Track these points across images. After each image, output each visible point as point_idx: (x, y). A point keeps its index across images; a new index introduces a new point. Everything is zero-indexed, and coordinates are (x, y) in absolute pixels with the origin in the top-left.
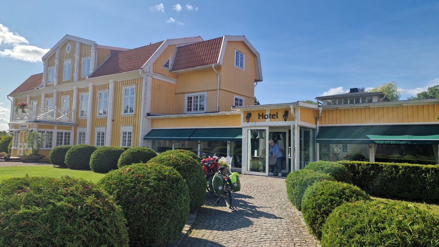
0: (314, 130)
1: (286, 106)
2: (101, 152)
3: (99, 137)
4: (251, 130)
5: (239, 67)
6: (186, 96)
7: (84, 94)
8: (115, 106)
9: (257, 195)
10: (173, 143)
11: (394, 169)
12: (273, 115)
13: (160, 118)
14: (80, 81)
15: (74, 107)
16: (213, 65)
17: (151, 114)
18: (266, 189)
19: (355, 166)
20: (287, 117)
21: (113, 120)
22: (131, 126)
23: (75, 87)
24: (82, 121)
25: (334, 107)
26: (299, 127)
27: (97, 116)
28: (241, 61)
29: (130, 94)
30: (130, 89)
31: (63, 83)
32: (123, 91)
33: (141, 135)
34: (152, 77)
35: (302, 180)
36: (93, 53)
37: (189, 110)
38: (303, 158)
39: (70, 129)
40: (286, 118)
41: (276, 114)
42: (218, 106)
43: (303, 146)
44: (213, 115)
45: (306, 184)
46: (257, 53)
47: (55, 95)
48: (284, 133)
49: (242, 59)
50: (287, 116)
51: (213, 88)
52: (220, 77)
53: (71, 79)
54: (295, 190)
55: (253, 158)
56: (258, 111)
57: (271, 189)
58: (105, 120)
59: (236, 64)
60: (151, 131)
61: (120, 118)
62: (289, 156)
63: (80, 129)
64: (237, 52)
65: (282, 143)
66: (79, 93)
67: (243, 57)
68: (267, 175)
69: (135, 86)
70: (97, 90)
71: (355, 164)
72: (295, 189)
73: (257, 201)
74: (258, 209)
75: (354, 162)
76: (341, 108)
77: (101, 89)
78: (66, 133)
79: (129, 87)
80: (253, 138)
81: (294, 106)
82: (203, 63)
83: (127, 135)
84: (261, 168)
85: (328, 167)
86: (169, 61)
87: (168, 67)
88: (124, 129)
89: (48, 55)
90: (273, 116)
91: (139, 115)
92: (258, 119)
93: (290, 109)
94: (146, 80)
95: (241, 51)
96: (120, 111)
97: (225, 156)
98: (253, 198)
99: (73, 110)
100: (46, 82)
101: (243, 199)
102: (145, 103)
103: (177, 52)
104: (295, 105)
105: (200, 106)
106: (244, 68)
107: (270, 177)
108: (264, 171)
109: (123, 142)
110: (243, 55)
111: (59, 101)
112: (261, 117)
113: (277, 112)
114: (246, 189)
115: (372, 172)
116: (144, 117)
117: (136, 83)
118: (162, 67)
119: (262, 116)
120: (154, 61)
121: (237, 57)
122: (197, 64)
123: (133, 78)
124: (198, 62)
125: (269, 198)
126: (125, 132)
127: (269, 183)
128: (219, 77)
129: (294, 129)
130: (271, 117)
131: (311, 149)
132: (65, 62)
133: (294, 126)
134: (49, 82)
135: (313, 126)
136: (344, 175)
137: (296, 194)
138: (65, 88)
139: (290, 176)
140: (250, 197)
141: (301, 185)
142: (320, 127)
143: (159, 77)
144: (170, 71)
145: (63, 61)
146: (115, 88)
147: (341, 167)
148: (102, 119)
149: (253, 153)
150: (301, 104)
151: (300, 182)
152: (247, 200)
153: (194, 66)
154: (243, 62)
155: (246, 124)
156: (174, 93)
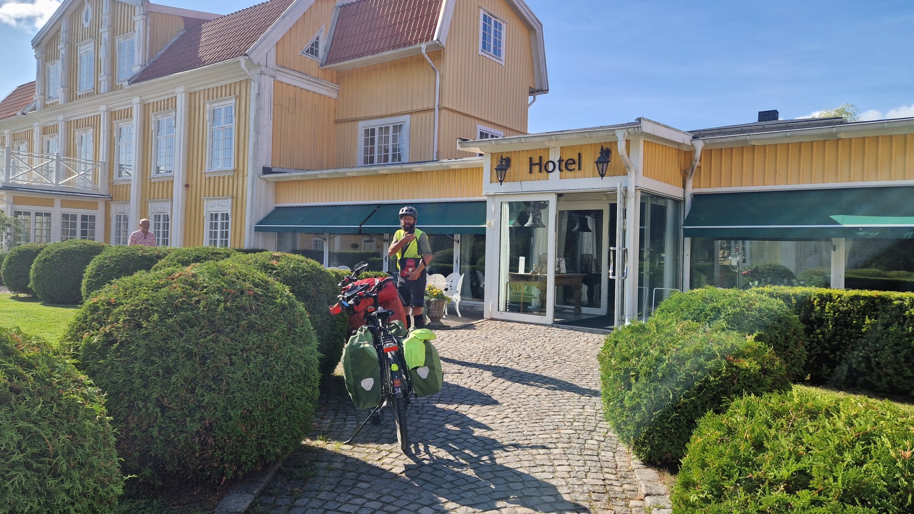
0: (677, 202)
1: (605, 133)
2: (107, 261)
3: (157, 226)
4: (511, 204)
5: (490, 56)
6: (362, 126)
7: (123, 124)
9: (510, 389)
10: (325, 239)
12: (569, 162)
13: (292, 179)
14: (114, 92)
15: (103, 157)
16: (424, 46)
17: (274, 170)
19: (811, 303)
20: (605, 165)
21: (187, 186)
22: (227, 199)
23: (103, 108)
24: (121, 188)
25: (735, 139)
26: (639, 194)
27: (152, 176)
28: (495, 40)
29: (222, 120)
30: (223, 108)
31: (78, 98)
32: (208, 115)
33: (248, 223)
34: (274, 77)
35: (659, 360)
36: (139, 25)
37: (369, 161)
38: (646, 278)
39: (94, 206)
40: (605, 168)
41: (576, 159)
42: (436, 149)
44: (420, 170)
45: (672, 376)
46: (535, 20)
47: (61, 127)
48: (598, 214)
49: (498, 34)
50: (608, 162)
51: (426, 107)
52: (442, 77)
53: (94, 88)
54: (630, 393)
55: (514, 277)
56: (527, 151)
57: (556, 366)
58: (170, 184)
59: (484, 47)
60: (273, 211)
61: (203, 180)
62: (611, 271)
63: (118, 208)
64: (485, 16)
65: (591, 238)
66: (114, 121)
67: (500, 29)
68: (550, 321)
69: (233, 101)
70: (151, 113)
71: (810, 297)
72: (634, 390)
73: (503, 415)
74: (502, 458)
75: (808, 289)
76: (755, 143)
77: (159, 111)
78: (84, 218)
79: (222, 103)
80: (518, 225)
81: (627, 134)
82: (398, 41)
83: (219, 221)
84: (535, 302)
85: (735, 307)
86: (318, 39)
87: (317, 55)
88: (212, 206)
89: (43, 34)
90: (569, 165)
91: (246, 172)
92: (528, 174)
93: (616, 143)
94: (260, 85)
95: (496, 14)
96: (202, 163)
97: (446, 272)
98: (495, 403)
99: (100, 164)
100: (42, 97)
101: (463, 409)
102: (257, 143)
103: (339, 18)
104: (630, 130)
105: (394, 150)
106: (503, 57)
107: (558, 327)
108: (542, 309)
109: (211, 237)
110: (500, 25)
111: (72, 141)
112: (536, 168)
113: (579, 154)
115: (868, 321)
116: (256, 176)
117: (237, 93)
118: (301, 53)
119: (540, 164)
120: (279, 37)
121: (485, 28)
122: (384, 45)
123: (228, 82)
124: (389, 40)
125: (546, 404)
126: (214, 213)
127: (553, 346)
128: (438, 77)
129: (625, 198)
130: (563, 168)
131: (668, 255)
132: (82, 48)
133: (626, 191)
134: (50, 97)
135: (674, 191)
136: (788, 334)
137: (636, 408)
138: (82, 110)
139: (616, 342)
140: (487, 400)
141: (656, 379)
142: (696, 196)
144: (322, 66)
145: (77, 47)
146: (190, 106)
147: (777, 307)
148: (163, 182)
149: (514, 265)
150: (647, 128)
151: (651, 367)
152: (472, 412)
153: (378, 51)
154: (500, 42)
155: (497, 188)
156: (332, 120)
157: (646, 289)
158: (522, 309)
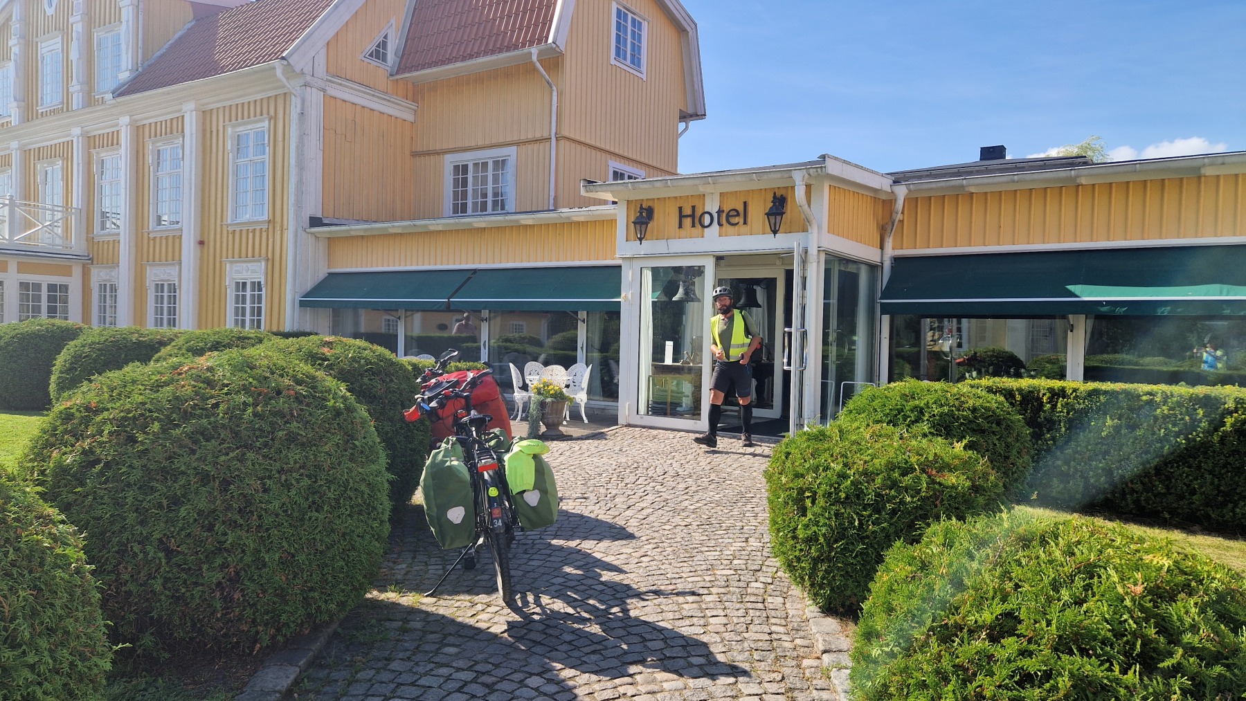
0: (874, 268)
1: (779, 175)
2: (87, 350)
3: (159, 300)
4: (655, 271)
5: (625, 66)
6: (449, 161)
7: (106, 155)
8: (207, 195)
9: (651, 518)
10: (399, 318)
11: (1201, 412)
12: (734, 213)
13: (353, 233)
14: (91, 109)
15: (77, 201)
16: (534, 51)
17: (325, 221)
18: (694, 488)
19: (1039, 400)
20: (779, 218)
21: (201, 243)
22: (259, 261)
23: (76, 131)
24: (106, 246)
25: (948, 183)
26: (823, 257)
27: (150, 229)
28: (633, 44)
29: (251, 150)
30: (251, 133)
31: (40, 116)
32: (229, 142)
33: (290, 294)
34: (324, 90)
35: (843, 476)
36: (127, 13)
37: (461, 209)
38: (832, 368)
39: (67, 272)
40: (778, 222)
41: (741, 209)
42: (552, 194)
43: (835, 327)
44: (530, 222)
45: (858, 496)
46: (687, 18)
47: (16, 159)
48: (770, 284)
49: (637, 37)
50: (782, 214)
51: (538, 135)
52: (560, 95)
53: (63, 103)
54: (805, 520)
55: (659, 368)
56: (676, 198)
57: (712, 486)
58: (177, 241)
59: (618, 54)
60: (326, 278)
61: (225, 235)
62: (785, 360)
63: (102, 274)
64: (619, 11)
65: (760, 317)
66: (92, 151)
67: (640, 29)
69: (266, 123)
70: (147, 139)
71: (1039, 392)
72: (810, 516)
73: (641, 553)
74: (637, 610)
75: (1037, 382)
76: (973, 190)
77: (158, 137)
78: (52, 288)
79: (250, 127)
80: (664, 299)
81: (807, 176)
82: (499, 43)
83: (248, 293)
84: (686, 402)
85: (942, 406)
86: (386, 37)
87: (384, 60)
88: (238, 272)
90: (732, 217)
91: (285, 224)
92: (677, 230)
93: (793, 188)
94: (303, 101)
95: (633, 8)
96: (222, 211)
97: (567, 362)
98: (631, 537)
99: (73, 211)
101: (588, 545)
102: (300, 182)
103: (415, 9)
104: (811, 171)
105: (496, 194)
106: (644, 68)
108: (695, 412)
109: (237, 314)
110: (640, 23)
111: (32, 178)
112: (688, 221)
113: (745, 203)
114: (614, 492)
115: (1109, 422)
116: (300, 230)
117: (272, 113)
118: (361, 57)
119: (693, 216)
120: (331, 33)
121: (618, 28)
122: (479, 47)
123: (259, 97)
124: (485, 40)
125: (697, 537)
126: (241, 281)
128: (555, 94)
129: (804, 262)
130: (724, 221)
131: (860, 338)
132: (43, 45)
133: (806, 253)
135: (869, 253)
136: (1009, 440)
137: (812, 539)
138: (46, 134)
139: (788, 454)
140: (620, 534)
141: (837, 501)
142: (897, 260)
143: (352, 91)
144: (391, 75)
145: (37, 43)
146: (204, 131)
147: (996, 405)
148: (167, 238)
149: (658, 352)
150: (833, 168)
151: (831, 486)
152: (599, 549)
153: (471, 57)
154: (640, 47)
155: (635, 248)
156: (407, 152)
157: (832, 383)
158: (669, 411)
